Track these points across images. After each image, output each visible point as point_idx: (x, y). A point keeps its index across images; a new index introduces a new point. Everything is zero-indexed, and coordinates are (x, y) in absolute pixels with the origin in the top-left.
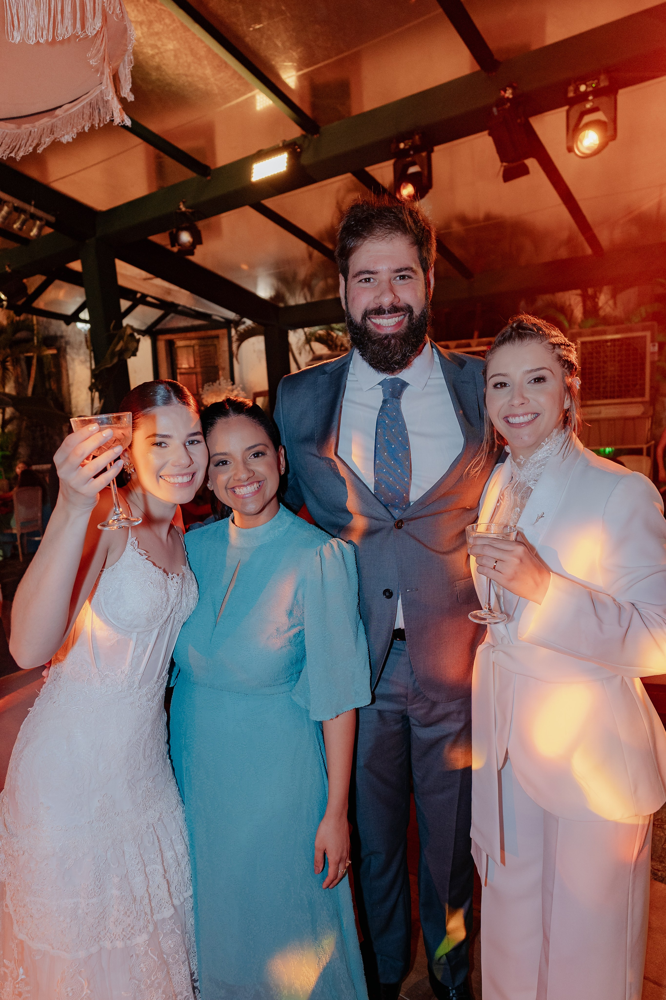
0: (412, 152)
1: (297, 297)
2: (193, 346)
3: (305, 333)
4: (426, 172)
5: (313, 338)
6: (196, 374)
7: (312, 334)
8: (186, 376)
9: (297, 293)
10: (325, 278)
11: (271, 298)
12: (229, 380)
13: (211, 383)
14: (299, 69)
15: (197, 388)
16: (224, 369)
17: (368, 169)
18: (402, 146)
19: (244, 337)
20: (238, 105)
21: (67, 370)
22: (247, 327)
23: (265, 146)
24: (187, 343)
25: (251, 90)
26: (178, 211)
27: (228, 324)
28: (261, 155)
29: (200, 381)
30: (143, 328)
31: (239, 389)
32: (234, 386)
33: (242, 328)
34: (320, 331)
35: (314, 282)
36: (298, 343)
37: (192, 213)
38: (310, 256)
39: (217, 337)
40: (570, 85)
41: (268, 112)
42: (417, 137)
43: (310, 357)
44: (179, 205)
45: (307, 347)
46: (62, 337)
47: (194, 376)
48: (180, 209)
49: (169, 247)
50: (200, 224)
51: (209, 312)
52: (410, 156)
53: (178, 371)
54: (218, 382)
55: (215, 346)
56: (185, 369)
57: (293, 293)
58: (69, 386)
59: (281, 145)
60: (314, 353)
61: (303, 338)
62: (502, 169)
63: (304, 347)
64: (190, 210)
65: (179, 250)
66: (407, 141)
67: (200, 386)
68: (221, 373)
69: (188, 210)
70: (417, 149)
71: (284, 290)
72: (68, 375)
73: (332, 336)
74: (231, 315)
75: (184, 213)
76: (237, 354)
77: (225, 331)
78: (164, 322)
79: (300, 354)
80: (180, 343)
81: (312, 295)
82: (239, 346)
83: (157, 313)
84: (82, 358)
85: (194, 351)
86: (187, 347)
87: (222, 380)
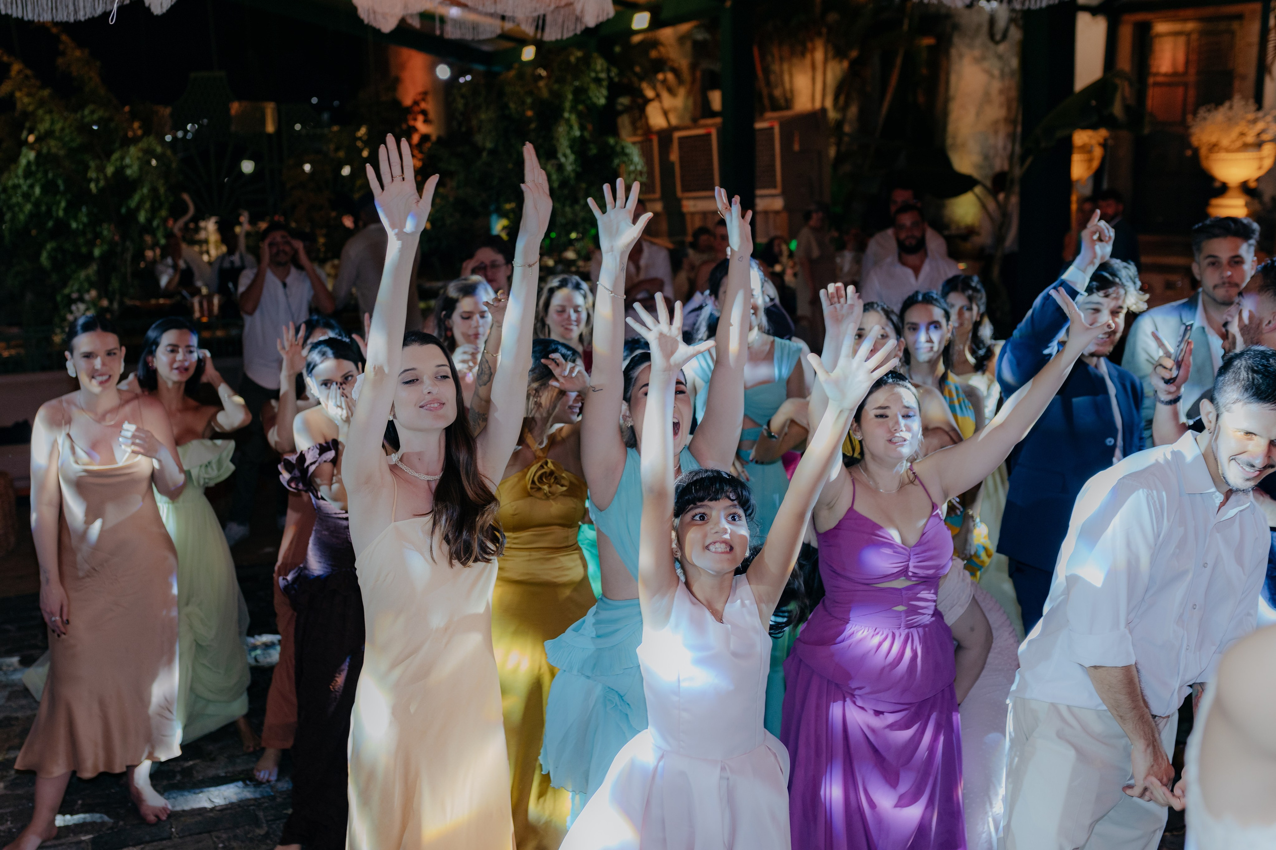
2: (1188, 34)
6: (1186, 85)
8: (1166, 90)
12: (1252, 100)
13: (1213, 105)
16: (1243, 78)
21: (948, 74)
24: (1177, 27)
29: (1191, 100)
31: (1269, 118)
32: (1260, 114)
39: (1239, 17)
47: (1180, 91)
53: (1151, 80)
54: (1227, 104)
55: (1232, 33)
56: (1166, 75)
58: (947, 100)
67: (1189, 108)
68: (1237, 84)
72: (947, 82)
80: (1161, 27)
84: (977, 53)
85: (1188, 44)
86: (1176, 34)
87: (1237, 102)
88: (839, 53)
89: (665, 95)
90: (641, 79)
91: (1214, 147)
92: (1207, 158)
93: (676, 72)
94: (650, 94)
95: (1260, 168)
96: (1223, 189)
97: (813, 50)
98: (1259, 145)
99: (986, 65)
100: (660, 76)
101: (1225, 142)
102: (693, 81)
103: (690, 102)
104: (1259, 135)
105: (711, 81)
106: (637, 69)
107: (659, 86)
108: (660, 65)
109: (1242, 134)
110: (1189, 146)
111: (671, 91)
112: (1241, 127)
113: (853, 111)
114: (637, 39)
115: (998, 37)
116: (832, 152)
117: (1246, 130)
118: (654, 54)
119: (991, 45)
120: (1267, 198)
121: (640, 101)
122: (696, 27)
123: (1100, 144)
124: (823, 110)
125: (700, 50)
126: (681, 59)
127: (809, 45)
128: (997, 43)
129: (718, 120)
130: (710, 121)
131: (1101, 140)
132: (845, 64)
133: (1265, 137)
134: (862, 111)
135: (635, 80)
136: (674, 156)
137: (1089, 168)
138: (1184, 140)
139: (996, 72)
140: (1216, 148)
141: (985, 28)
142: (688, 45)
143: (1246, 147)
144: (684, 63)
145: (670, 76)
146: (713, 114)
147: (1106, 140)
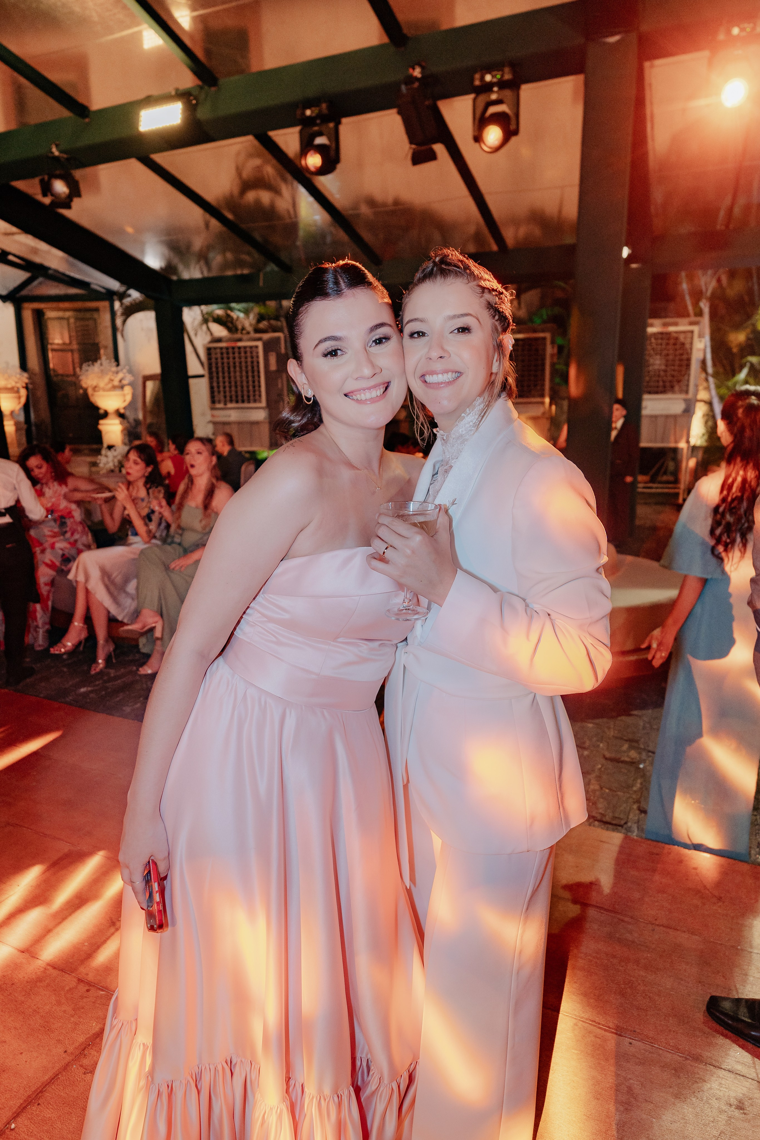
0: (318, 121)
1: (192, 270)
2: (68, 319)
3: (202, 311)
4: (334, 145)
5: (211, 319)
6: (72, 351)
7: (210, 314)
8: (60, 354)
9: (192, 266)
10: (224, 252)
11: (161, 268)
12: (113, 360)
13: (90, 362)
14: (194, 9)
15: (74, 369)
16: (106, 347)
17: (271, 134)
18: (308, 112)
19: (130, 311)
20: (122, 38)
22: (134, 300)
23: (155, 92)
24: (60, 314)
25: (138, 24)
26: (50, 155)
27: (110, 295)
28: (149, 101)
29: (77, 360)
31: (125, 371)
32: (119, 368)
33: (127, 301)
34: (218, 310)
35: (211, 255)
36: (193, 322)
37: (67, 159)
38: (207, 225)
39: (97, 310)
40: (476, 72)
41: (157, 52)
42: (324, 106)
43: (208, 338)
44: (51, 149)
45: (204, 327)
47: (70, 354)
48: (52, 153)
49: (40, 197)
50: (78, 174)
51: (87, 279)
52: (316, 125)
53: (49, 347)
54: (99, 362)
55: (95, 320)
56: (58, 344)
57: (187, 266)
59: (173, 93)
60: (211, 334)
61: (199, 318)
62: (411, 152)
63: (201, 328)
64: (65, 156)
65: (52, 203)
66: (313, 109)
67: (77, 365)
68: (102, 351)
69: (62, 155)
70: (325, 119)
71: (176, 261)
73: (232, 318)
74: (114, 285)
75: (56, 158)
76: (122, 331)
77: (106, 304)
78: (30, 287)
79: (196, 334)
80: (50, 314)
81: (209, 269)
82: (124, 322)
83: (21, 276)
85: (69, 324)
86: (60, 319)
87: (104, 360)
91: (95, 388)
92: (92, 395)
95: (125, 401)
96: (106, 415)
98: (122, 387)
101: (102, 384)
104: (120, 381)
109: (112, 380)
110: (81, 387)
112: (110, 376)
117: (113, 378)
120: (131, 419)
123: (23, 387)
131: (24, 385)
133: (125, 382)
137: (19, 403)
138: (77, 384)
140: (97, 389)
143: (114, 388)
147: (27, 384)
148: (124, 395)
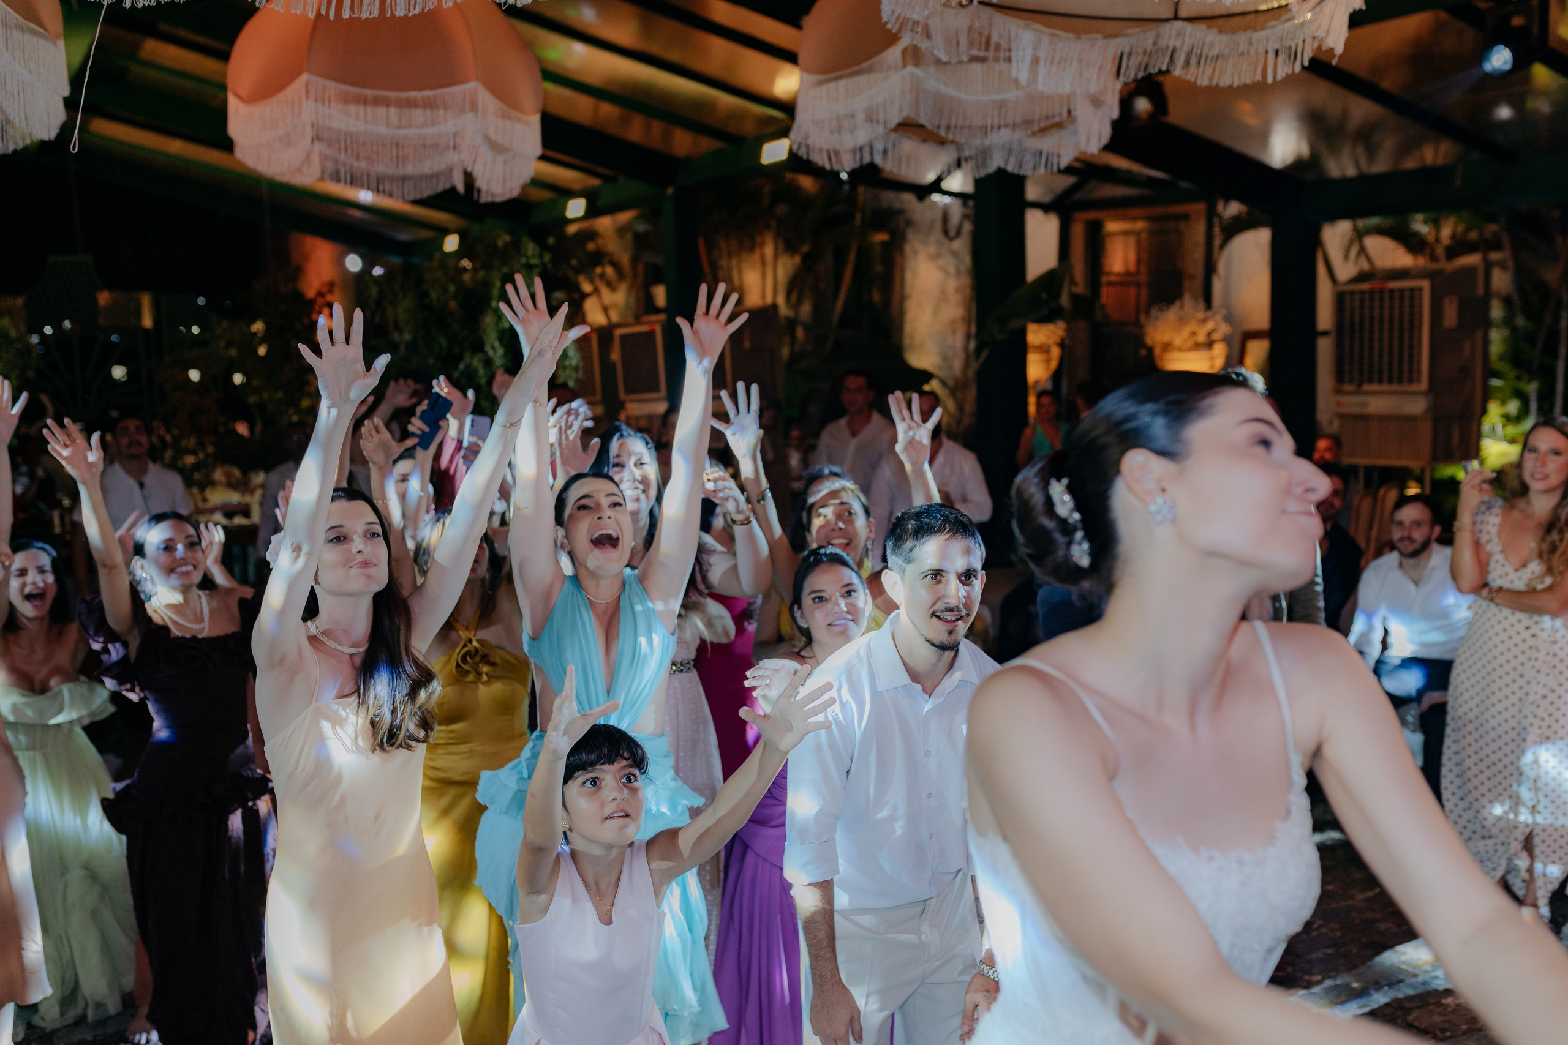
1: (1341, 164)
2: (1137, 234)
3: (1355, 226)
6: (1138, 285)
8: (1119, 289)
12: (1202, 300)
13: (1164, 305)
15: (1138, 311)
16: (1192, 277)
19: (1234, 229)
21: (903, 271)
22: (1236, 215)
24: (1127, 225)
29: (1143, 299)
30: (1047, 199)
31: (1219, 317)
32: (1209, 314)
36: (1341, 240)
39: (1186, 217)
46: (901, 212)
47: (1132, 291)
53: (1104, 279)
54: (1178, 304)
55: (1180, 233)
56: (1118, 274)
58: (903, 299)
60: (1368, 259)
61: (1348, 236)
67: (1142, 307)
68: (1187, 284)
72: (903, 280)
76: (1220, 257)
77: (1200, 207)
78: (1086, 188)
80: (1112, 226)
81: (1371, 160)
82: (1224, 242)
84: (932, 249)
85: (1138, 243)
86: (1126, 233)
87: (1187, 300)
88: (790, 247)
89: (605, 292)
90: (578, 271)
91: (1167, 347)
92: (1162, 358)
93: (615, 265)
94: (587, 287)
95: (1212, 367)
97: (762, 245)
98: (1209, 345)
99: (941, 262)
100: (598, 270)
101: (1178, 341)
102: (635, 276)
103: (632, 300)
104: (1209, 334)
105: (655, 276)
106: (574, 262)
107: (598, 281)
108: (598, 258)
109: (1194, 334)
110: (1143, 344)
111: (611, 286)
112: (1192, 326)
113: (806, 309)
114: (572, 229)
115: (952, 233)
116: (785, 352)
117: (1197, 330)
118: (591, 246)
119: (945, 241)
121: (576, 296)
122: (637, 218)
123: (1057, 344)
124: (774, 307)
125: (641, 243)
126: (620, 250)
127: (758, 239)
128: (951, 239)
129: (662, 317)
130: (654, 318)
131: (1058, 340)
132: (797, 260)
133: (1216, 336)
134: (816, 310)
135: (571, 274)
136: (615, 356)
137: (1047, 368)
138: (1139, 340)
139: (952, 270)
140: (1169, 348)
141: (939, 225)
142: (629, 237)
143: (1197, 346)
144: (625, 259)
145: (609, 271)
146: (658, 311)
147: (1063, 340)
148: (1212, 359)
